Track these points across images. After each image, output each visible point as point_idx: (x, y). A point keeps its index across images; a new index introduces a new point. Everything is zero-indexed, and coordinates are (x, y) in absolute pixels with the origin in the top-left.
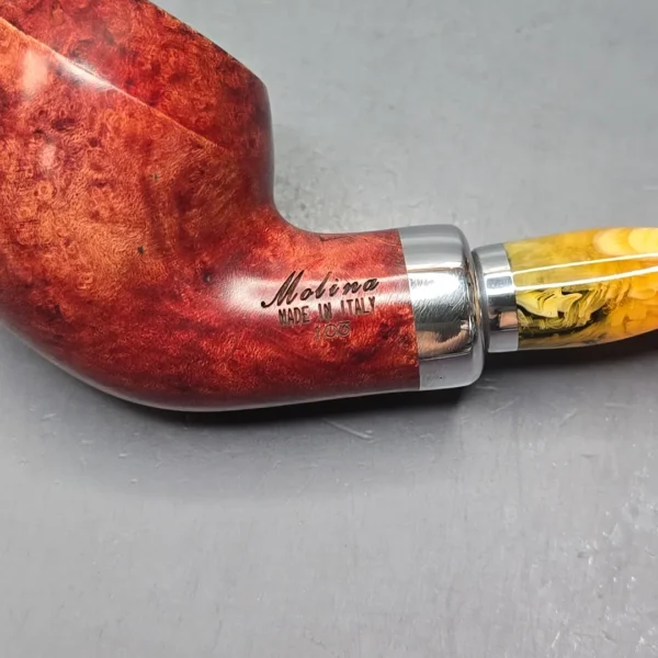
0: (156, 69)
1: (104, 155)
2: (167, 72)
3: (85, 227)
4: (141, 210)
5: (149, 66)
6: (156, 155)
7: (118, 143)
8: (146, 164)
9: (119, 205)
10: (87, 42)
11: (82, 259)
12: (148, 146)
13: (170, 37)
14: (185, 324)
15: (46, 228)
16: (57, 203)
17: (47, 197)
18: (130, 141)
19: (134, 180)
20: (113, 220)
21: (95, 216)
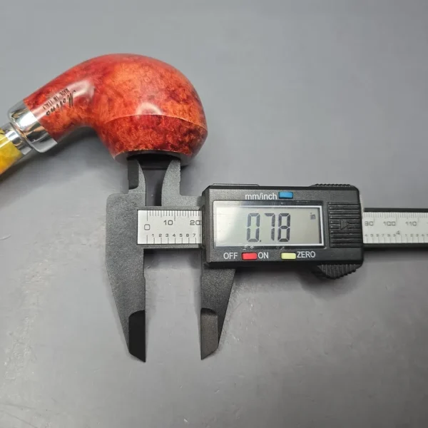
0: (136, 128)
1: (136, 96)
2: (133, 130)
3: (131, 77)
4: (119, 90)
5: (139, 127)
6: (123, 106)
7: (134, 101)
8: (124, 101)
9: (124, 87)
10: (159, 124)
11: (128, 70)
12: (126, 105)
13: (139, 142)
14: (93, 73)
15: (142, 71)
16: (142, 78)
17: (145, 79)
18: (131, 104)
19: (124, 96)
20: (124, 83)
21: (130, 81)
